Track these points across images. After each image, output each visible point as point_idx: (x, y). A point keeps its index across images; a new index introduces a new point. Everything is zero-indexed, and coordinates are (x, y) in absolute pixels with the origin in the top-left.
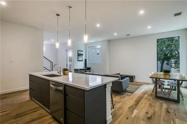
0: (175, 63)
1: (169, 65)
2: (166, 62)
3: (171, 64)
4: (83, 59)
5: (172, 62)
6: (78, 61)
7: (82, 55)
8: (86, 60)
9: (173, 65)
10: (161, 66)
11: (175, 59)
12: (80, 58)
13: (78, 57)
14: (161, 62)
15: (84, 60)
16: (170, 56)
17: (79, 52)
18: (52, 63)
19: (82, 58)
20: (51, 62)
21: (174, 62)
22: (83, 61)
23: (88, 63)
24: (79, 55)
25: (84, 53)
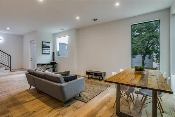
0: (157, 57)
1: (150, 59)
2: (147, 56)
3: (153, 58)
4: (49, 52)
5: (154, 56)
6: (42, 54)
7: (49, 47)
8: (53, 53)
9: (155, 59)
10: (143, 60)
11: (157, 53)
12: (46, 51)
13: (42, 49)
14: (142, 56)
15: (51, 53)
16: (151, 50)
17: (44, 43)
18: (11, 56)
19: (49, 51)
20: (9, 55)
21: (155, 56)
22: (49, 54)
23: (56, 56)
24: (44, 47)
25: (51, 45)
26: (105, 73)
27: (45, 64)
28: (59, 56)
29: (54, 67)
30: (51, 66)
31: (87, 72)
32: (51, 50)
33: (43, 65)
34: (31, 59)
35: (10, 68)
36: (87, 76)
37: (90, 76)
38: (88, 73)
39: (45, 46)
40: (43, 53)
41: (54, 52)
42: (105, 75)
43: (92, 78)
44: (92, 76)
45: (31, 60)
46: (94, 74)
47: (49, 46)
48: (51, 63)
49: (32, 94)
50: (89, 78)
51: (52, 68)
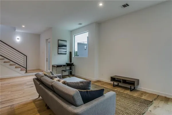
4: (66, 52)
6: (58, 54)
7: (65, 46)
8: (71, 53)
12: (62, 51)
13: (58, 49)
15: (68, 53)
17: (60, 42)
18: (26, 56)
19: (65, 50)
20: (24, 55)
22: (66, 54)
23: (73, 56)
24: (60, 46)
25: (68, 44)
26: (138, 80)
27: (61, 66)
28: (77, 57)
29: (71, 69)
30: (68, 68)
31: (111, 78)
32: (68, 50)
33: (58, 66)
34: (47, 59)
35: (26, 69)
36: (112, 83)
37: (116, 83)
38: (113, 79)
39: (62, 45)
40: (59, 52)
41: (71, 51)
42: (138, 84)
43: (118, 86)
44: (118, 84)
45: (47, 61)
46: (122, 80)
47: (66, 44)
48: (68, 65)
49: (38, 109)
50: (114, 86)
51: (69, 70)
